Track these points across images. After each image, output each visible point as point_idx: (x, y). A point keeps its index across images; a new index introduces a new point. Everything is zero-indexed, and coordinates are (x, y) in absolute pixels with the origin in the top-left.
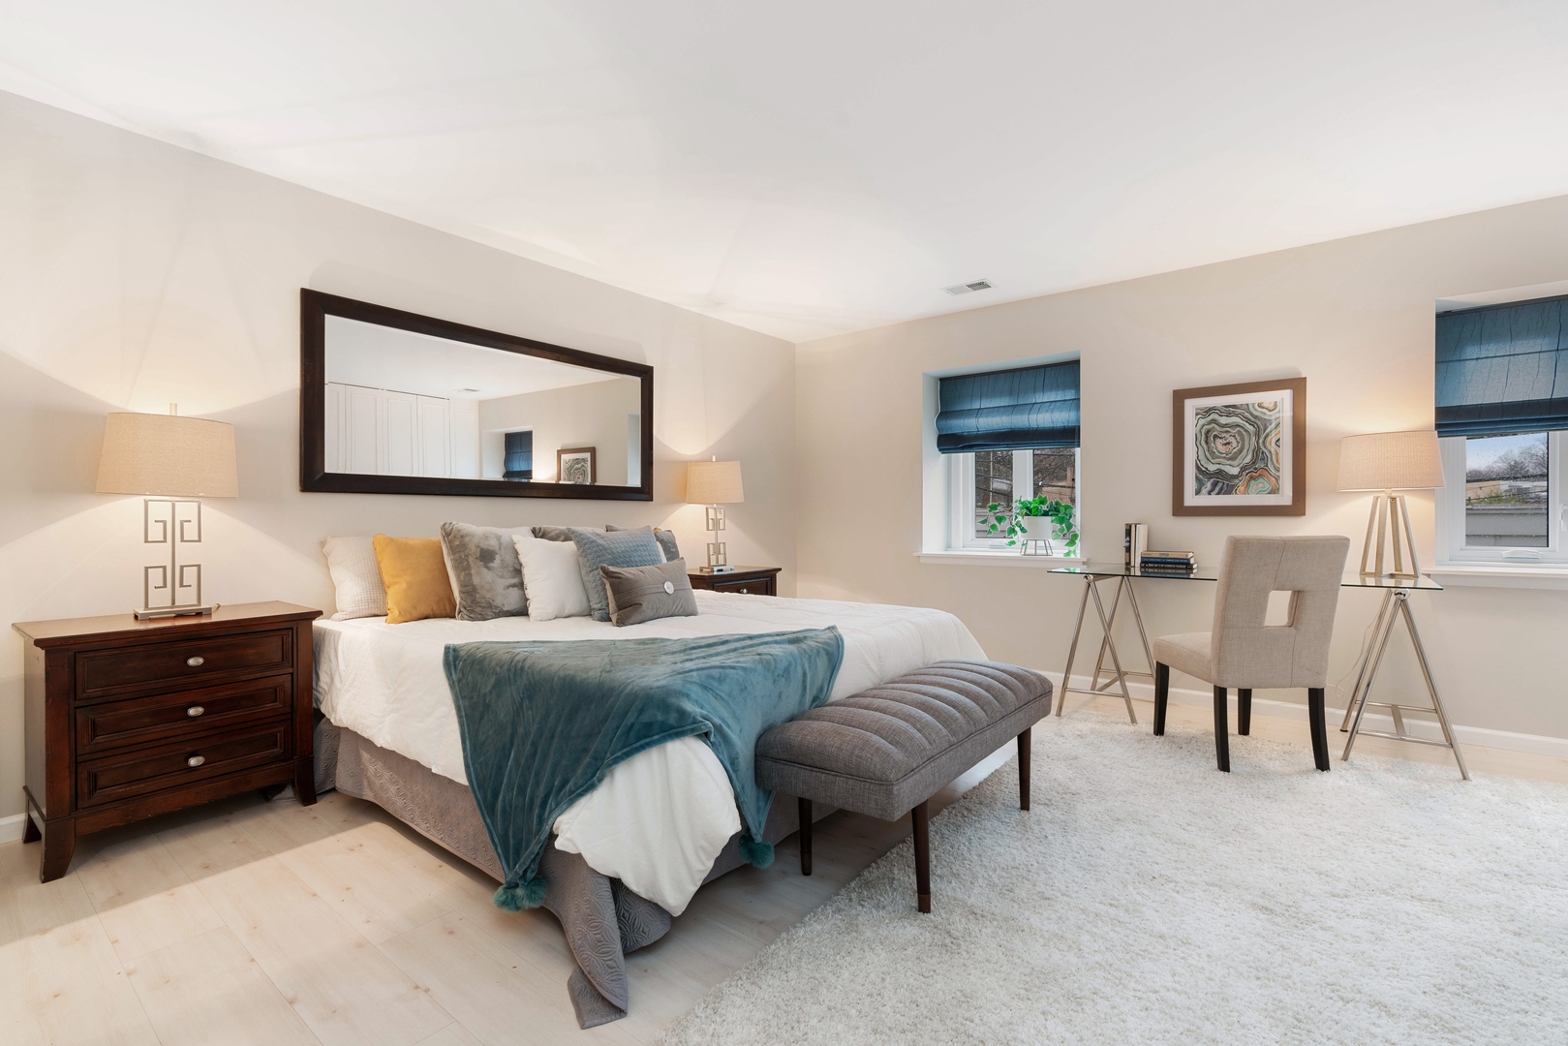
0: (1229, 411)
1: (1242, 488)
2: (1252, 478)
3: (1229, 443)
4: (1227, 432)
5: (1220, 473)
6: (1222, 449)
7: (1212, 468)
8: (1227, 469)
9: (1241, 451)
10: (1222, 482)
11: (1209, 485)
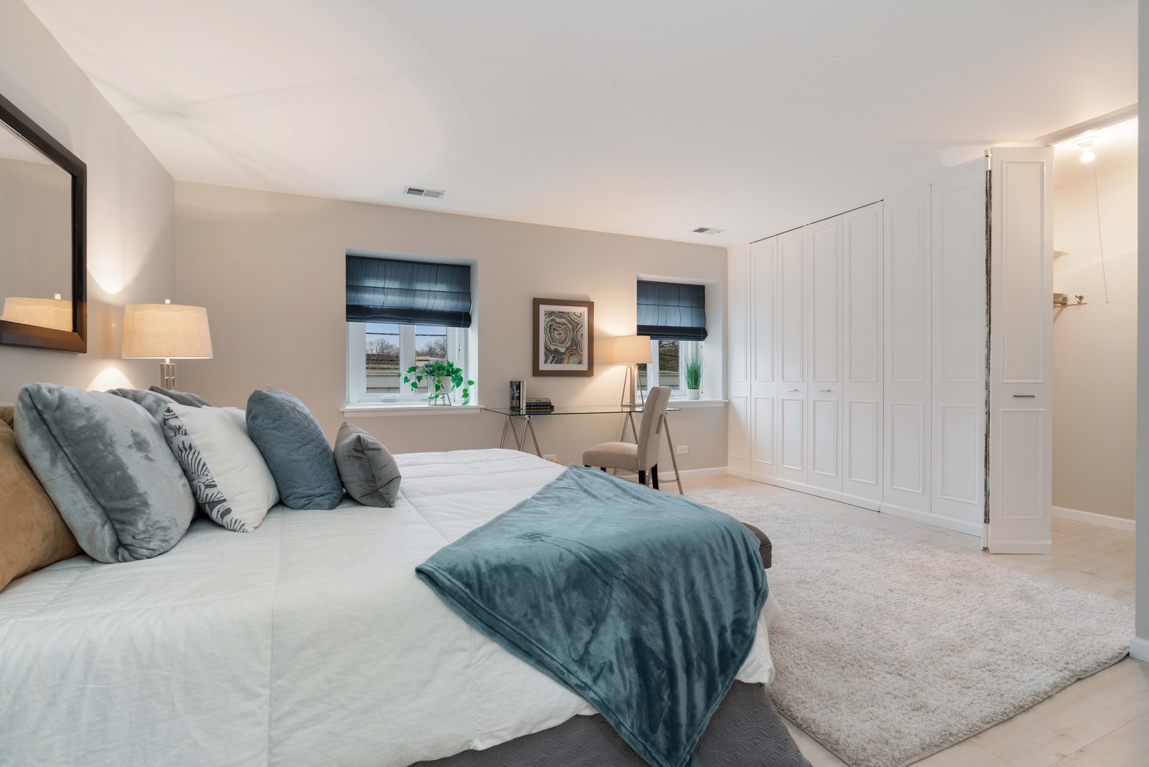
0: (561, 314)
1: (566, 360)
2: (571, 355)
3: (560, 334)
4: (560, 327)
5: (556, 351)
6: (557, 336)
7: (553, 348)
8: (559, 349)
9: (566, 339)
10: (556, 356)
11: (551, 358)
